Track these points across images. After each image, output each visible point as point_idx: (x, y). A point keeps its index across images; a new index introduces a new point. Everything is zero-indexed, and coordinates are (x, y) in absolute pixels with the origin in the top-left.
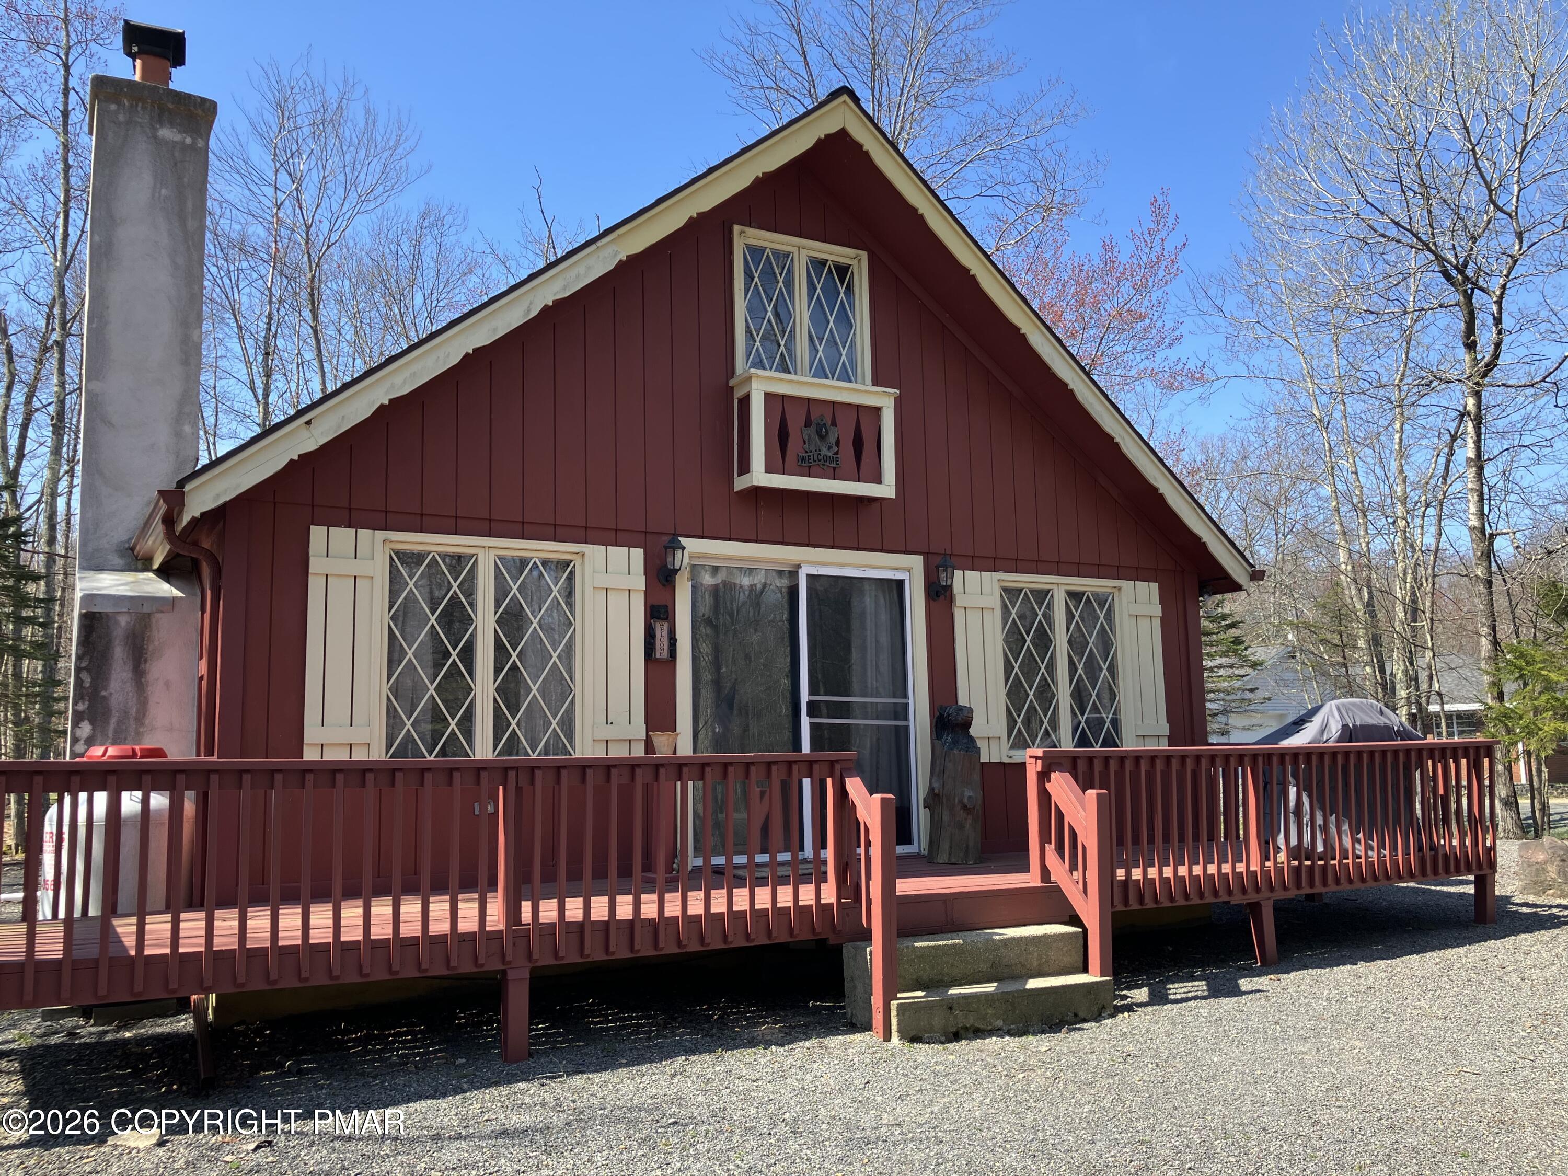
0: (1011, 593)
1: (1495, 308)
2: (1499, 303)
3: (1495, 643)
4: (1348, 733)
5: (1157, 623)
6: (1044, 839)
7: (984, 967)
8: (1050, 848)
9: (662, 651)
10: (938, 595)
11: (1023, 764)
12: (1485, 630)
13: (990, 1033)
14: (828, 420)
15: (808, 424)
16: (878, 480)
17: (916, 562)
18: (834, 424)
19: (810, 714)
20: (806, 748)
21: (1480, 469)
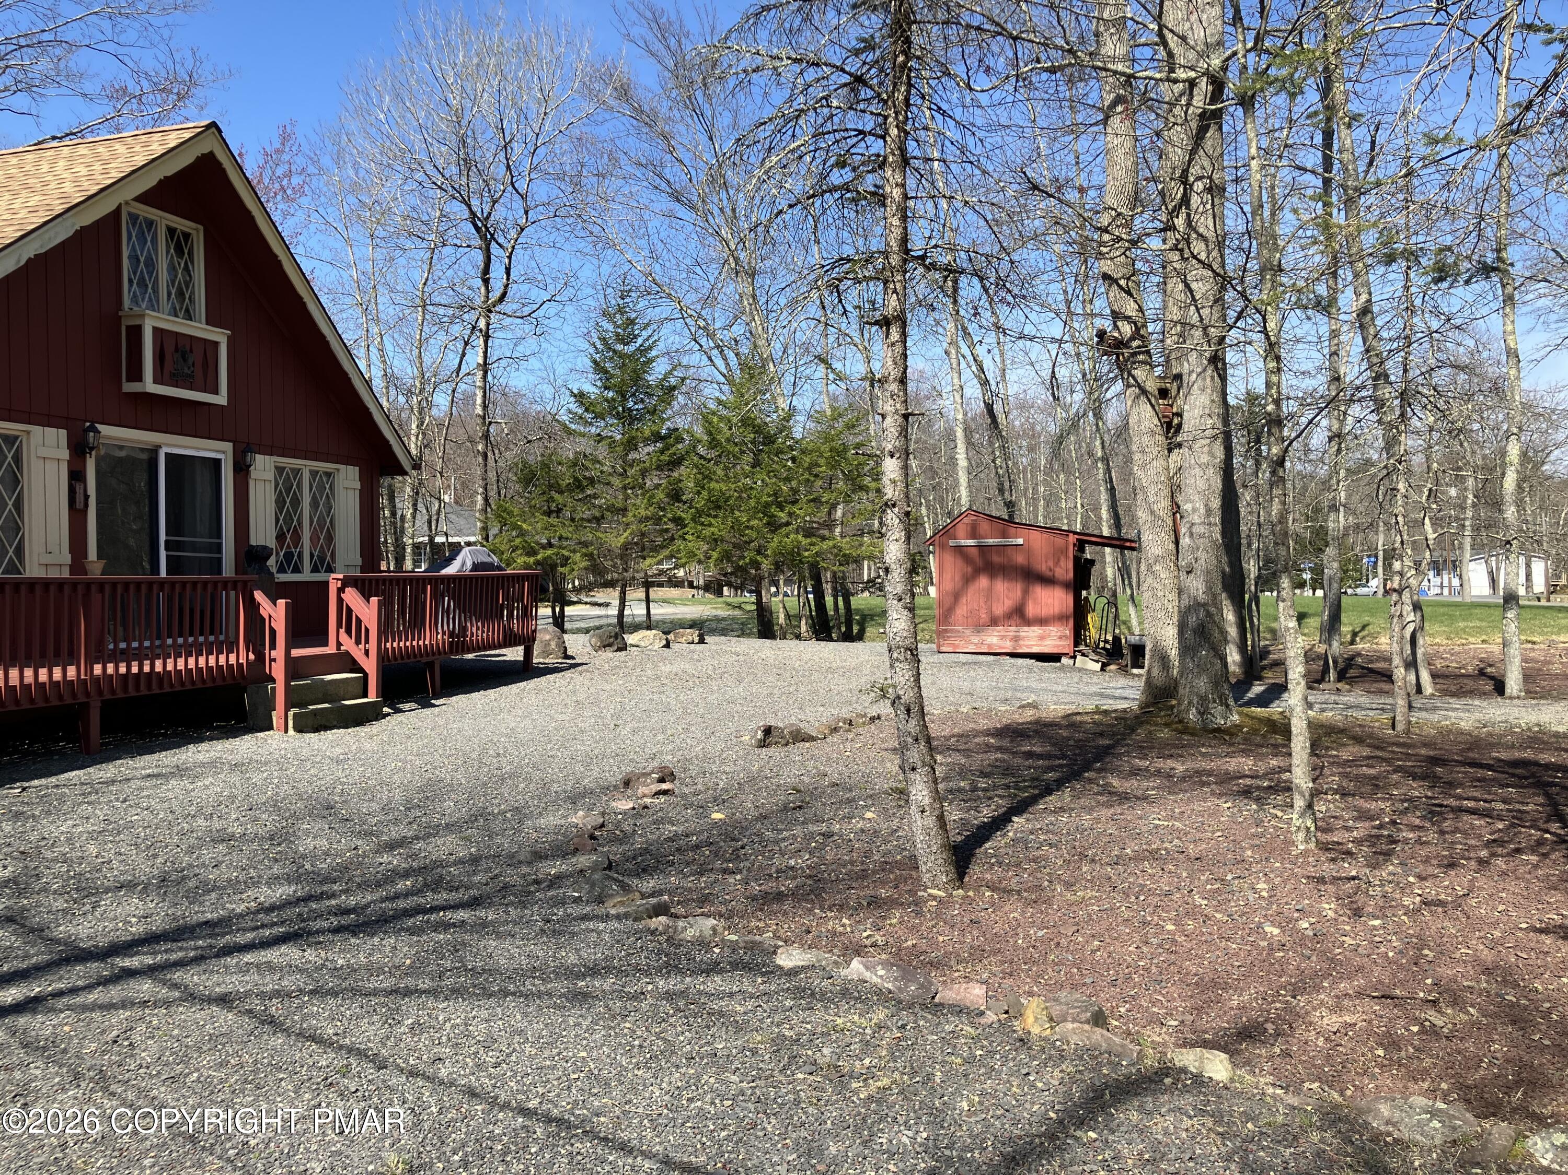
0: (280, 470)
1: (507, 261)
2: (510, 257)
3: (486, 500)
4: (476, 567)
5: (357, 492)
6: (339, 626)
7: (320, 696)
8: (342, 631)
9: (79, 504)
10: (241, 470)
11: (327, 583)
12: (481, 490)
13: (331, 728)
14: (188, 348)
15: (177, 350)
16: (216, 392)
17: (228, 446)
18: (191, 351)
19: (167, 549)
20: (163, 573)
21: (486, 372)
